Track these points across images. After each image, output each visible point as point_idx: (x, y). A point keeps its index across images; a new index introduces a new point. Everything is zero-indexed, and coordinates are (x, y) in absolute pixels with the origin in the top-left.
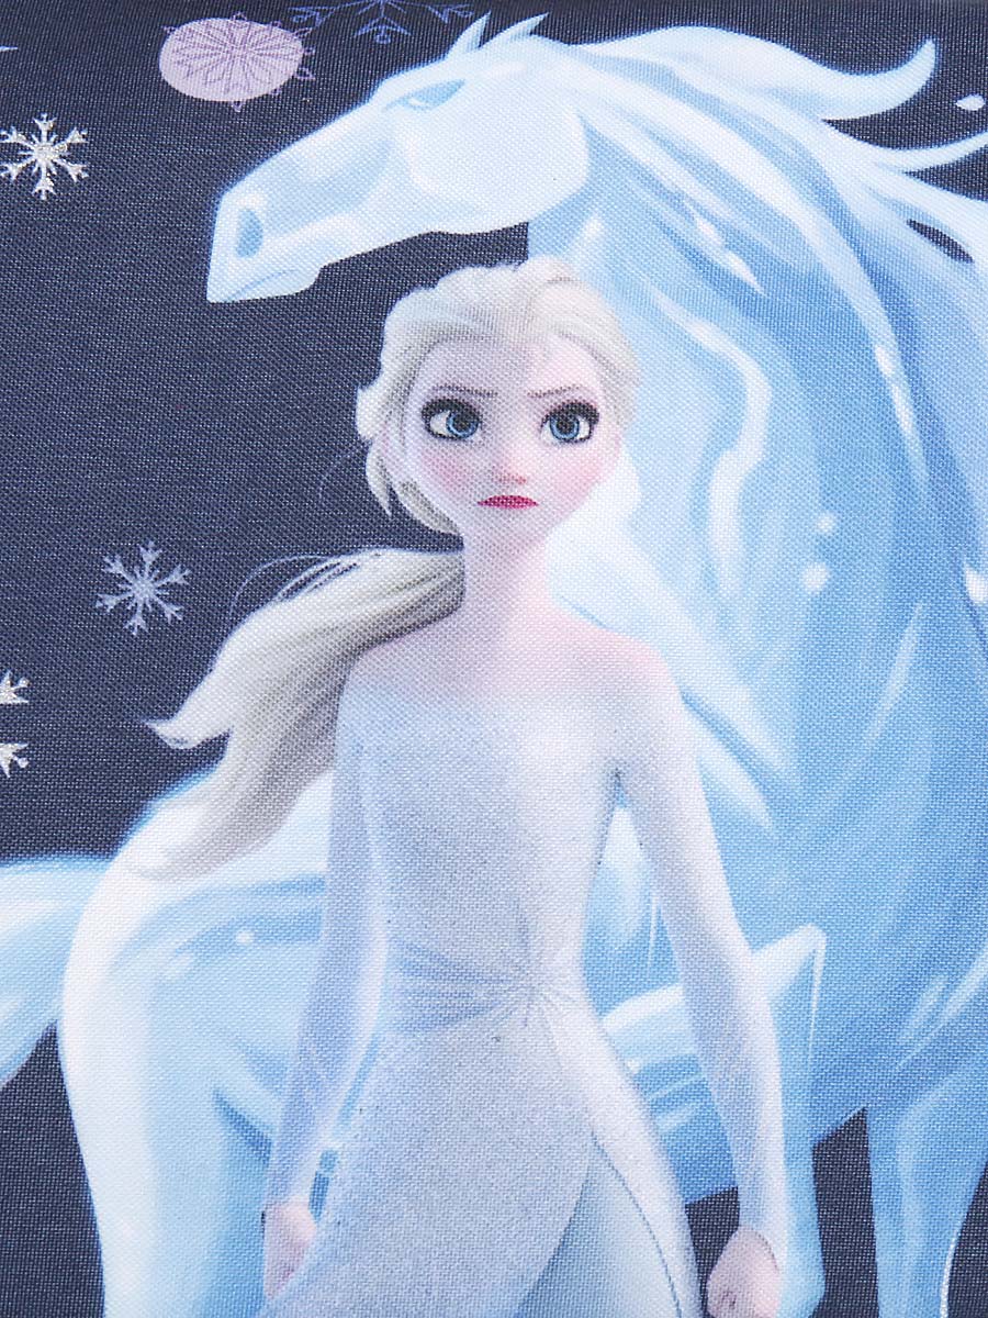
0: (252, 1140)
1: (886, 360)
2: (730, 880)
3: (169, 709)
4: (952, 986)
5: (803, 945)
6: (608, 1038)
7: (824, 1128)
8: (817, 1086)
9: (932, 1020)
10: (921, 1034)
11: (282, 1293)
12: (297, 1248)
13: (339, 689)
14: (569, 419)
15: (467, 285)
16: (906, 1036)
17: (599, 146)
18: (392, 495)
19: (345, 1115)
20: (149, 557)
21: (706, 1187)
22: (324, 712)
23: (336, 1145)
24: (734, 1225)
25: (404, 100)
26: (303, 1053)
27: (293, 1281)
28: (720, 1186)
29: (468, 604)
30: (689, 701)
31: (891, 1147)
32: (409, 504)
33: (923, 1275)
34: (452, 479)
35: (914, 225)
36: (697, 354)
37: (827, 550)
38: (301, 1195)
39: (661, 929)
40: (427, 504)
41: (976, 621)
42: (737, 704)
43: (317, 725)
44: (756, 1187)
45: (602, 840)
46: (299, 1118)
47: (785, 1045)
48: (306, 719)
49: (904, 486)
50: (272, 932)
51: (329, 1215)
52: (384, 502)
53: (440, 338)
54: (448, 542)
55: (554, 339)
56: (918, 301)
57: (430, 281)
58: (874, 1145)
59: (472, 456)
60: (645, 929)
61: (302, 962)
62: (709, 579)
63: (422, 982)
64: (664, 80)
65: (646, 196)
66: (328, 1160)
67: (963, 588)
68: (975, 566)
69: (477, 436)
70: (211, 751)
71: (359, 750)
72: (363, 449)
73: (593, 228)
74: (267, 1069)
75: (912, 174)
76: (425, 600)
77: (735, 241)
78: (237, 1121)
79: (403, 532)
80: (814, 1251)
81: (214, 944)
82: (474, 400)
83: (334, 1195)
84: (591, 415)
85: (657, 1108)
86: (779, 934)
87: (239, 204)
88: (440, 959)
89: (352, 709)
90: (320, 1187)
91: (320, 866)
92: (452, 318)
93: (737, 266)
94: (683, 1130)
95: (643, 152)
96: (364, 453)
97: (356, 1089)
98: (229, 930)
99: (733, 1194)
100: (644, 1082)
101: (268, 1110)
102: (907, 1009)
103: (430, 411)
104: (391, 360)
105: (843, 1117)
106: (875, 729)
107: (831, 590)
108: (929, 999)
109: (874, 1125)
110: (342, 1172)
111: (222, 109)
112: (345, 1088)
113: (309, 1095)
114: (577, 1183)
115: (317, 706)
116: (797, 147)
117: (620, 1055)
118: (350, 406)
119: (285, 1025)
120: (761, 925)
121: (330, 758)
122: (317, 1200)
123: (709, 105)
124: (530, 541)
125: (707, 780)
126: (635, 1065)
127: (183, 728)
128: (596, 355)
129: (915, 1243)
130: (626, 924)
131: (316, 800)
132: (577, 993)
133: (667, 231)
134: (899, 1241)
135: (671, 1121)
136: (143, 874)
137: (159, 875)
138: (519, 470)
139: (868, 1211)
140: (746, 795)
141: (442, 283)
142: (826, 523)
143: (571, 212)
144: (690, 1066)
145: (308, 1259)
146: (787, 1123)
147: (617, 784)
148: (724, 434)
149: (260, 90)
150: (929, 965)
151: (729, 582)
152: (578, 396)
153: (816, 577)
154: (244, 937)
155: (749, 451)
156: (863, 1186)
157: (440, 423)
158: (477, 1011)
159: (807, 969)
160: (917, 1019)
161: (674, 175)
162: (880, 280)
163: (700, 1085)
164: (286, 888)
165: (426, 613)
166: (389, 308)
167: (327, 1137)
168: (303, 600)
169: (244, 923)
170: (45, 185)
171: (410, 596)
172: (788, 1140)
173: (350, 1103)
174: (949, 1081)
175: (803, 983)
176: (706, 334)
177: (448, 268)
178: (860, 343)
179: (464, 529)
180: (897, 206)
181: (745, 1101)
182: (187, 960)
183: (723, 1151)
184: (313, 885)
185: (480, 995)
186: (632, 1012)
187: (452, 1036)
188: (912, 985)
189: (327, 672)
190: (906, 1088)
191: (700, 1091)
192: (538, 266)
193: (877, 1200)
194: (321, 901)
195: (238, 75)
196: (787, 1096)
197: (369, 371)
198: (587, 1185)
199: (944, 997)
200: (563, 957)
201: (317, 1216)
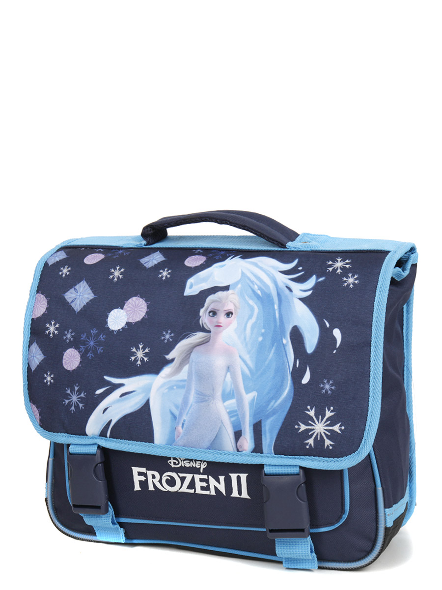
0: (174, 417)
1: (276, 307)
2: (244, 384)
3: (168, 354)
4: (276, 402)
5: (254, 394)
6: (224, 406)
7: (255, 422)
8: (255, 415)
9: (272, 407)
10: (271, 408)
11: (178, 439)
12: (180, 433)
13: (191, 352)
14: (229, 314)
15: (220, 294)
16: (268, 409)
17: (243, 274)
18: (203, 324)
19: (187, 414)
20: (169, 332)
21: (237, 429)
22: (189, 356)
23: (185, 419)
24: (241, 435)
25: (216, 267)
26: (182, 405)
27: (179, 438)
28: (239, 429)
29: (211, 341)
30: (240, 357)
31: (265, 425)
32: (205, 326)
33: (269, 446)
34: (211, 322)
35: (287, 287)
36: (249, 304)
37: (263, 335)
38: (180, 425)
39: (233, 390)
40: (207, 326)
41: (284, 347)
42: (247, 357)
43: (187, 357)
44: (244, 430)
45: (225, 377)
46: (181, 414)
47: (250, 409)
48: (186, 356)
49: (275, 326)
50: (179, 387)
51: (184, 429)
52: (201, 325)
53: (214, 302)
54: (209, 332)
55: (229, 302)
56: (283, 298)
57: (214, 293)
58: (262, 425)
59: (215, 319)
60: (231, 390)
61: (182, 392)
62: (245, 339)
63: (199, 396)
64: (256, 265)
65: (248, 282)
66: (184, 421)
67: (282, 342)
68: (284, 338)
69: (216, 316)
70: (173, 360)
71: (193, 361)
72: (200, 317)
73: (239, 286)
74: (177, 407)
75: (289, 279)
76: (205, 340)
77: (260, 289)
78: (172, 414)
79: (203, 330)
80: (253, 440)
81: (171, 388)
82: (216, 311)
83: (185, 426)
84: (232, 314)
85: (231, 417)
86: (250, 392)
87: (190, 281)
88: (201, 393)
89: (192, 355)
90: (183, 424)
91: (186, 378)
92: (216, 299)
93: (259, 292)
94: (234, 421)
95: (249, 275)
96: (200, 318)
97: (189, 410)
98: (173, 386)
99: (241, 431)
100: (229, 413)
101: (177, 413)
102: (269, 405)
103: (210, 312)
104: (206, 305)
105: (258, 420)
106: (267, 362)
107: (262, 340)
108: (272, 404)
109: (263, 422)
110: (186, 423)
111: (191, 268)
112: (187, 411)
113: (182, 411)
114: (219, 428)
115: (188, 354)
116: (273, 275)
117: (226, 408)
118: (199, 311)
119: (180, 401)
120: (248, 391)
121: (188, 362)
122: (183, 427)
123: (261, 268)
124: (220, 332)
125: (241, 368)
126: (228, 410)
127: (169, 357)
128: (235, 305)
129: (268, 440)
130: (228, 389)
131: (186, 368)
132: (220, 399)
133: (250, 287)
134: (266, 440)
135: (233, 419)
136: (162, 377)
137: (164, 378)
138: (220, 321)
139: (261, 435)
140: (247, 371)
141: (216, 294)
142: (263, 331)
143: (236, 284)
144: (236, 411)
145: (181, 435)
146: (250, 421)
147: (228, 369)
148: (250, 317)
149: (197, 265)
150: (272, 398)
151: (248, 339)
152: (230, 311)
153: (260, 339)
154: (175, 387)
155: (253, 320)
156: (261, 431)
157: (211, 314)
158: (206, 401)
159: (254, 397)
160: (270, 407)
161: (253, 278)
162: (279, 295)
163: (237, 414)
164: (181, 381)
165: (205, 342)
166: (208, 297)
167: (184, 417)
168: (189, 339)
169: (175, 385)
170: (164, 278)
171: (203, 339)
172: (250, 423)
173: (188, 413)
174: (275, 416)
175: (253, 400)
176: (251, 302)
177: (218, 291)
178: (273, 304)
179: (212, 330)
180: (285, 283)
181: (244, 417)
182: (167, 390)
183: (240, 424)
184: (184, 381)
185: (207, 399)
186: (228, 403)
187: (202, 404)
188: (269, 401)
189: (190, 350)
190: (268, 417)
191: (237, 415)
192: (230, 291)
193: (263, 433)
194: (186, 383)
195: (195, 263)
196: (250, 416)
197: (203, 306)
198: (220, 428)
199: (274, 403)
200: (219, 394)
201: (182, 429)
